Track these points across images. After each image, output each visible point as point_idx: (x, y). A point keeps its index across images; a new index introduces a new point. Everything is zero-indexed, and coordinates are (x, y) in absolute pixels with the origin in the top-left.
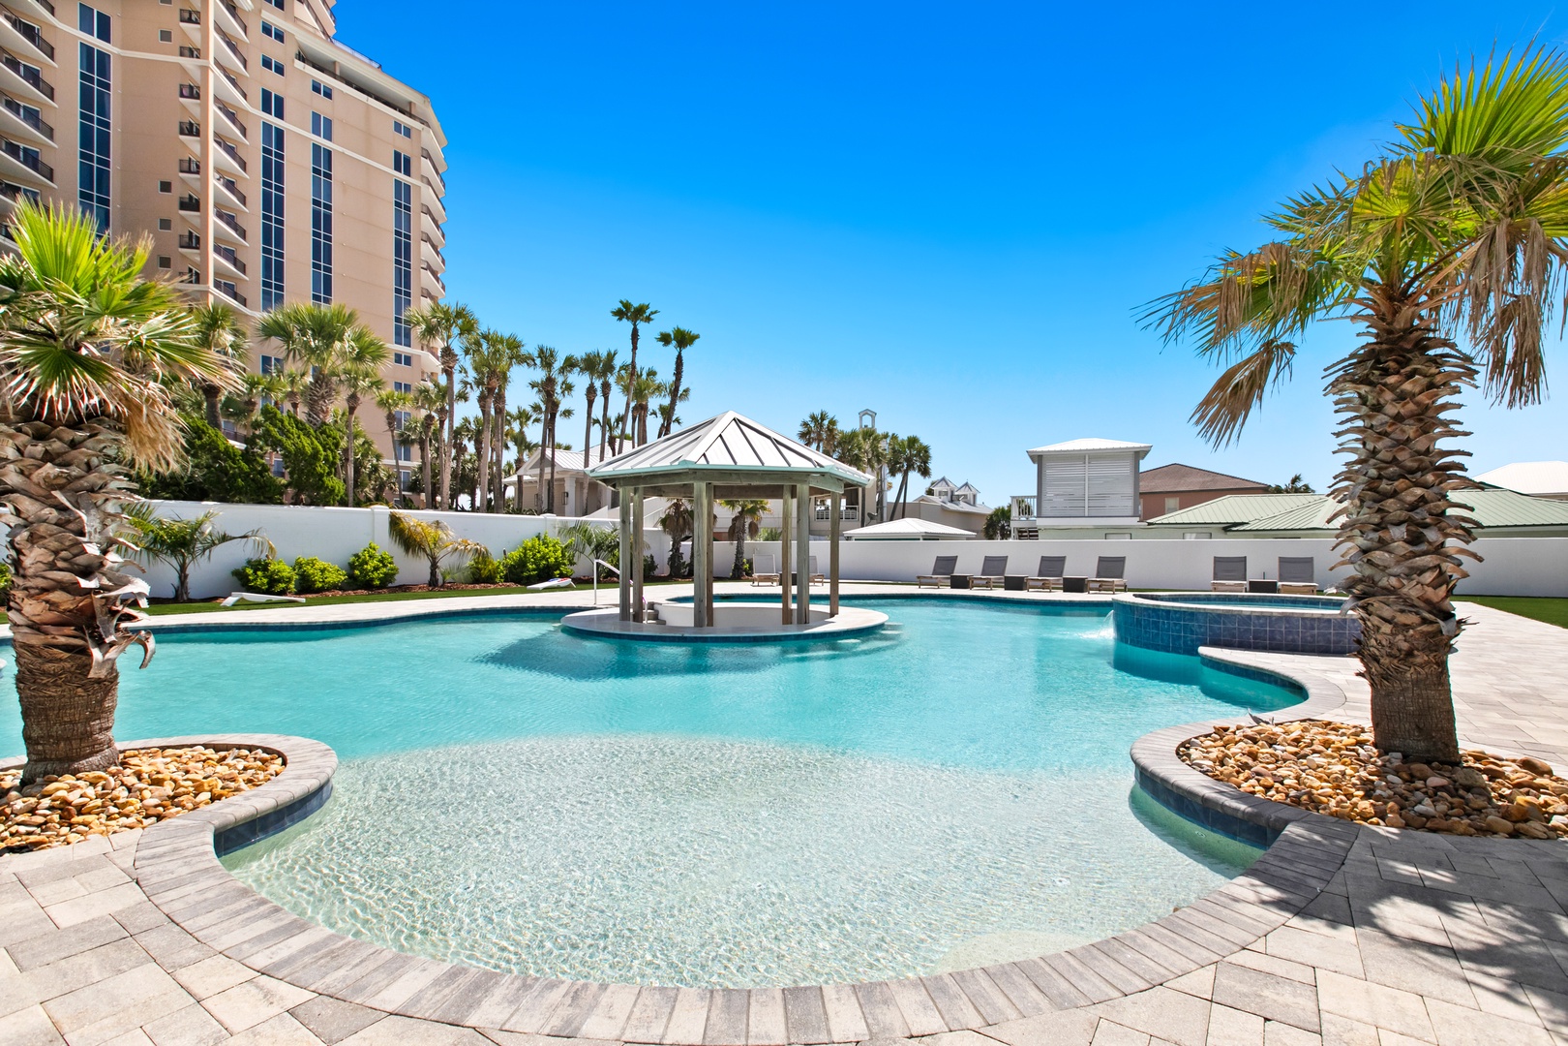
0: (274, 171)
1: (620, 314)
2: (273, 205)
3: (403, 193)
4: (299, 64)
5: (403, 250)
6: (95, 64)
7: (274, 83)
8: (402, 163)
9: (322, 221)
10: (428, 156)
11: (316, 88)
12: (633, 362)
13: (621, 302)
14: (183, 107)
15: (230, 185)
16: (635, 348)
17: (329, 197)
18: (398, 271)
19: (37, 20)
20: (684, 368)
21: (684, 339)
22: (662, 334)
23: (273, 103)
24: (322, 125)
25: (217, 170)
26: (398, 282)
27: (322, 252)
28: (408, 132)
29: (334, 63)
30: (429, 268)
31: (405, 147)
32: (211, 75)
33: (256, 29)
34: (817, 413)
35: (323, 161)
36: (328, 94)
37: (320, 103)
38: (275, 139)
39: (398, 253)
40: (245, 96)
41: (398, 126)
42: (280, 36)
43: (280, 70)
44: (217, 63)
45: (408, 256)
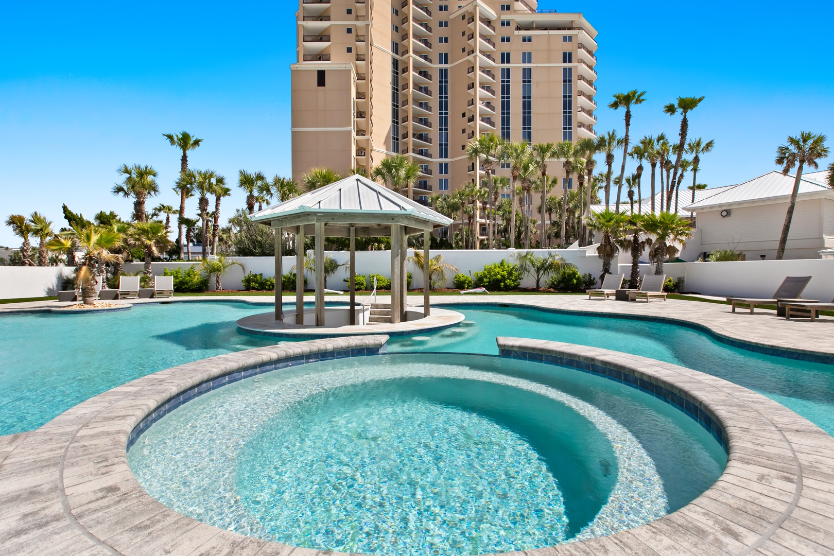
0: (506, 90)
1: (615, 105)
2: (506, 106)
3: (567, 73)
4: (516, 32)
5: (568, 105)
6: (444, 73)
7: (506, 47)
8: (567, 57)
9: (527, 106)
10: (581, 46)
11: (524, 40)
12: (627, 135)
13: (615, 96)
14: (469, 77)
15: (488, 104)
16: (628, 125)
17: (530, 92)
18: (565, 118)
19: (425, 68)
20: (689, 128)
21: (687, 105)
22: (666, 107)
23: (506, 58)
24: (527, 57)
25: (481, 99)
26: (565, 124)
27: (527, 121)
28: (570, 39)
29: (533, 22)
30: (583, 110)
31: (568, 47)
32: (478, 58)
33: (498, 25)
34: (797, 136)
35: (527, 73)
36: (530, 40)
37: (527, 47)
38: (507, 73)
39: (565, 108)
40: (494, 61)
41: (565, 39)
42: (508, 24)
43: (508, 40)
44: (481, 52)
45: (570, 108)
